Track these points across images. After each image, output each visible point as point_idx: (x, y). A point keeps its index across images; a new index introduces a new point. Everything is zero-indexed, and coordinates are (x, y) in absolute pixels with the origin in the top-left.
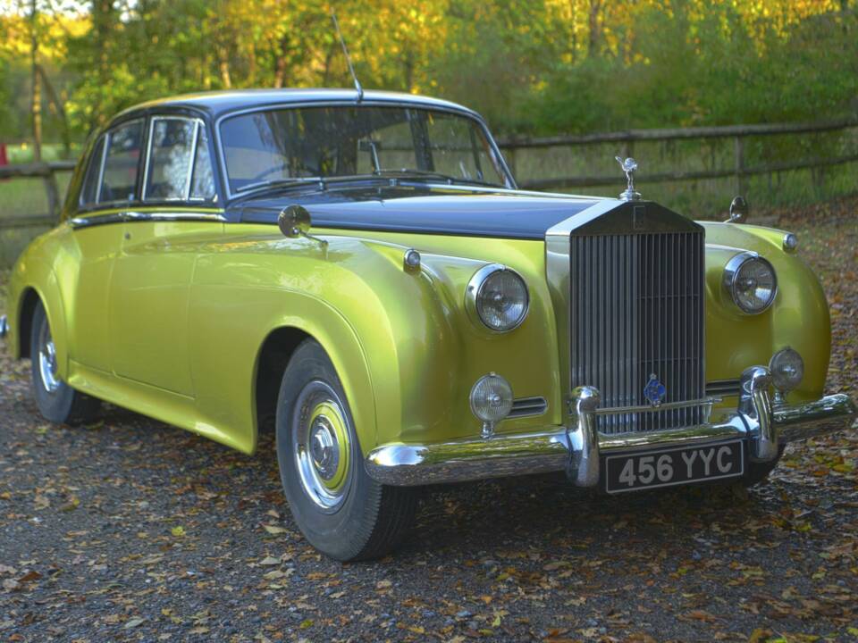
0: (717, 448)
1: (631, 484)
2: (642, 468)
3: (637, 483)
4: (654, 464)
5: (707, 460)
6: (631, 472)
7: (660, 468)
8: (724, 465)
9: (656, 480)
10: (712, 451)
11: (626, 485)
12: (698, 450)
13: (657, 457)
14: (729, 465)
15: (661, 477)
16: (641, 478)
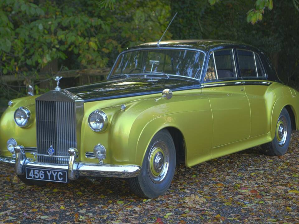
0: (58, 172)
1: (33, 177)
2: (35, 173)
3: (34, 177)
4: (39, 173)
5: (55, 175)
6: (32, 174)
7: (41, 174)
8: (60, 178)
9: (39, 178)
10: (56, 173)
11: (31, 177)
12: (52, 171)
13: (40, 170)
14: (62, 178)
15: (41, 177)
16: (35, 176)
